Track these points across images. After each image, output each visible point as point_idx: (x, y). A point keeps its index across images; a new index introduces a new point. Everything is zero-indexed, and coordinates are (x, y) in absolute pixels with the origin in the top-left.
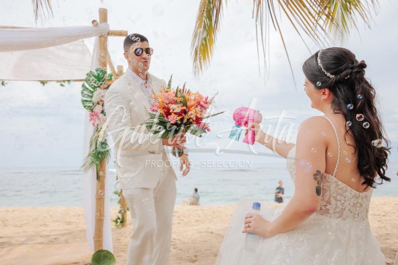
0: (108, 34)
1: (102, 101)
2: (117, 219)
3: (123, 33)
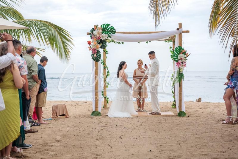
0: (182, 32)
1: (181, 59)
2: (173, 104)
3: (188, 32)
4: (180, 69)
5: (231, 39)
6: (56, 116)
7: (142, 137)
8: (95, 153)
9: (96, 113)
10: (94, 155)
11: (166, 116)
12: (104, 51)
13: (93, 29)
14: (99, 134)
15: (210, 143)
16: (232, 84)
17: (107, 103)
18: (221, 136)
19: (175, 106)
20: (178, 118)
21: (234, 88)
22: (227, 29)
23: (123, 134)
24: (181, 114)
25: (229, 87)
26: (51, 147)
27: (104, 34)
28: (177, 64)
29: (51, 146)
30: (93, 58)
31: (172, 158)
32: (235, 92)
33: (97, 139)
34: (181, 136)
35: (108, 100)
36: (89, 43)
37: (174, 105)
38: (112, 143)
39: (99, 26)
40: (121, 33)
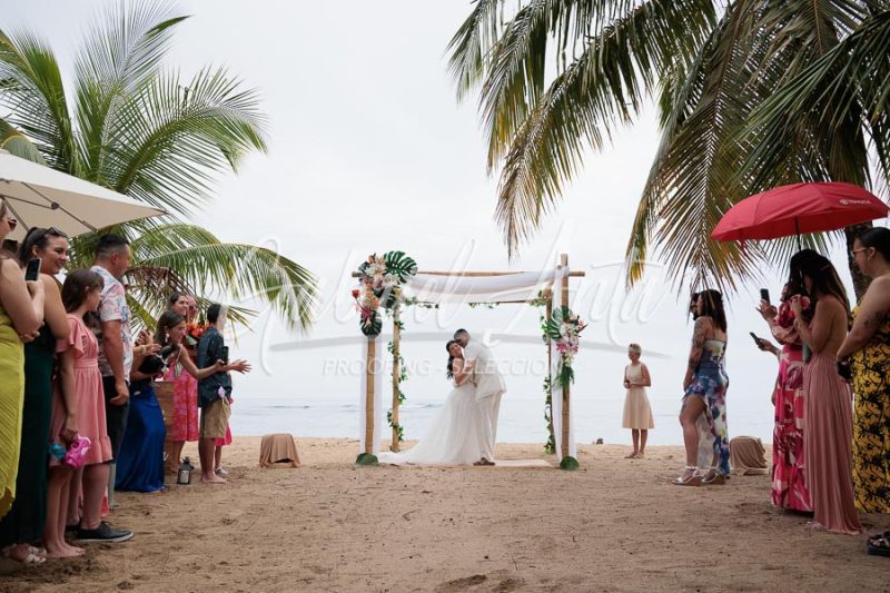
0: (569, 275)
1: (568, 334)
2: (548, 445)
3: (581, 274)
4: (564, 358)
5: (692, 272)
6: (269, 461)
7: (466, 516)
8: (311, 562)
9: (367, 459)
10: (308, 570)
11: (533, 468)
12: (396, 323)
13: (366, 263)
14: (352, 507)
15: (660, 536)
16: (699, 384)
17: (400, 439)
18: (684, 516)
19: (553, 447)
20: (561, 472)
21: (703, 393)
22: (679, 247)
23: (416, 507)
24: (568, 463)
25: (691, 390)
26: (198, 540)
27: (390, 274)
28: (558, 345)
29: (199, 537)
30: (364, 330)
31: (552, 584)
32: (707, 403)
33: (339, 521)
34: (574, 516)
35: (403, 432)
36: (356, 294)
37: (551, 446)
38: (377, 532)
39: (380, 255)
40: (430, 273)
